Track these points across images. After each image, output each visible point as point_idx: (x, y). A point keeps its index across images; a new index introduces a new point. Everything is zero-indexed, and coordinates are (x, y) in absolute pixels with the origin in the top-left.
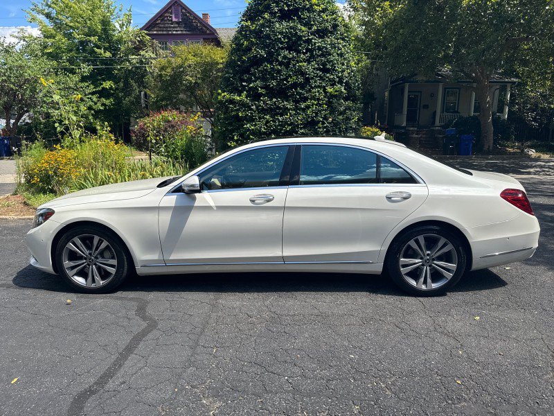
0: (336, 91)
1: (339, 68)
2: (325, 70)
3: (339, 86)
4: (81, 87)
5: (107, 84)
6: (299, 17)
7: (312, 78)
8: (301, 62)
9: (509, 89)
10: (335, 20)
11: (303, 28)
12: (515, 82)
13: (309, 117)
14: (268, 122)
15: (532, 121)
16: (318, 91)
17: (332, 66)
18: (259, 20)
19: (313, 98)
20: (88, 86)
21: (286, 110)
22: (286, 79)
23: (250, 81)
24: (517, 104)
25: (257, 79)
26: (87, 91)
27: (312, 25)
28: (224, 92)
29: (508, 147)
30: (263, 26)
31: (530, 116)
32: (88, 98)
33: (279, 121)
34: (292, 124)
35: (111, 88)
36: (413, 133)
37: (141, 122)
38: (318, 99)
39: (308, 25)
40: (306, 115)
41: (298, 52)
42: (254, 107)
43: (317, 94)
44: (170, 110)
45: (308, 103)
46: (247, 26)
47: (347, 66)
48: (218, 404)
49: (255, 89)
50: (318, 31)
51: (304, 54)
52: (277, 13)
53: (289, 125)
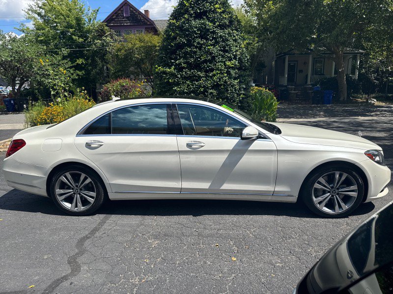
0: (232, 64)
1: (234, 49)
2: (225, 51)
3: (234, 60)
4: (63, 64)
5: (80, 61)
6: (207, 17)
7: (217, 56)
8: (209, 46)
9: (358, 58)
10: (231, 17)
11: (210, 24)
12: (363, 53)
13: (215, 82)
14: (188, 85)
15: (374, 80)
16: (221, 65)
17: (229, 48)
18: (181, 19)
19: (218, 69)
20: (67, 63)
21: (200, 78)
22: (200, 58)
23: (176, 59)
24: (364, 68)
25: (181, 58)
26: (67, 66)
27: (216, 22)
28: (159, 67)
29: (358, 98)
30: (184, 23)
31: (373, 76)
32: (68, 71)
33: (196, 85)
34: (204, 87)
35: (82, 63)
36: (291, 90)
37: (105, 87)
38: (221, 70)
39: (213, 22)
40: (213, 80)
41: (207, 39)
42: (179, 76)
43: (220, 66)
44: (124, 78)
45: (214, 72)
46: (174, 23)
47: (240, 47)
48: (157, 242)
49: (180, 64)
50: (219, 26)
51: (211, 41)
52: (193, 14)
53: (203, 87)
